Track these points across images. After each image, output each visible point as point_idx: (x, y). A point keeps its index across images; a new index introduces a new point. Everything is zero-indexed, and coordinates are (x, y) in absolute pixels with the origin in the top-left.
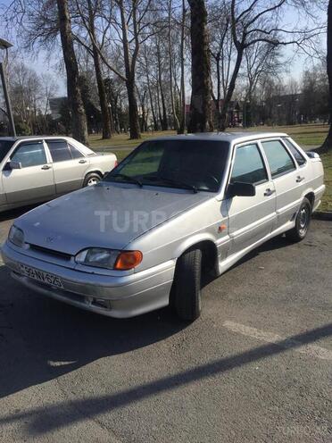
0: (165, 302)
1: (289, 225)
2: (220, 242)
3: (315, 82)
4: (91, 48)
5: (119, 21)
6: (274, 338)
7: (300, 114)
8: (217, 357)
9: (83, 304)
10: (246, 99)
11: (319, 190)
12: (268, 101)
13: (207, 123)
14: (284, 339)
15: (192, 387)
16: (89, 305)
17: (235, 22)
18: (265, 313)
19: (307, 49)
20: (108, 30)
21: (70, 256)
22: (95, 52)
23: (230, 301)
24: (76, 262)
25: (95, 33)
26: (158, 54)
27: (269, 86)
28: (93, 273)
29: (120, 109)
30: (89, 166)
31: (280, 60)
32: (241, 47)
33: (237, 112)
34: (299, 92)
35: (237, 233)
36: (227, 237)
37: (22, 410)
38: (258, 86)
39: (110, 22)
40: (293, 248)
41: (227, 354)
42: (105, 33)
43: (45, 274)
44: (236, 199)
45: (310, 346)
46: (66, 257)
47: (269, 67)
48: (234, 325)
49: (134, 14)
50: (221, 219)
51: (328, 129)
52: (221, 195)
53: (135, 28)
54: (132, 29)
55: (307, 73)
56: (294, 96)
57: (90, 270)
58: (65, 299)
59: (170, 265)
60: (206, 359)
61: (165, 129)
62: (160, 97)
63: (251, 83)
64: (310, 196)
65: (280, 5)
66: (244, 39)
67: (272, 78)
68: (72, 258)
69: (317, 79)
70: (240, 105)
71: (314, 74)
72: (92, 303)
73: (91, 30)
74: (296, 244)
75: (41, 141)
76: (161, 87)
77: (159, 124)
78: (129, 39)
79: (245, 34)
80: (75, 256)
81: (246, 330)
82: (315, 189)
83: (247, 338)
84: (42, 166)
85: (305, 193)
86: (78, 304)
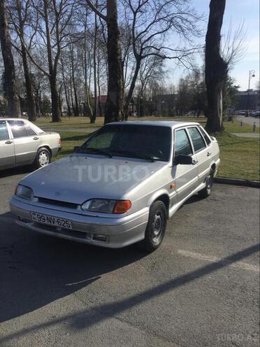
0: (142, 237)
1: (202, 185)
2: (171, 195)
3: (187, 86)
4: (20, 49)
5: (44, 30)
6: (214, 259)
7: (177, 109)
8: (182, 273)
9: (85, 240)
10: (138, 96)
11: (217, 162)
12: (154, 98)
13: (120, 113)
14: (220, 259)
15: (172, 293)
16: (90, 240)
17: (135, 40)
18: (203, 244)
19: (185, 63)
20: (35, 36)
21: (77, 205)
22: (24, 52)
23: (176, 237)
24: (82, 209)
25: (24, 38)
26: (72, 58)
27: (155, 87)
28: (97, 216)
29: (40, 98)
30: (41, 142)
31: (164, 69)
32: (139, 58)
33: (132, 105)
34: (176, 93)
35: (180, 189)
36: (174, 192)
37: (57, 317)
38: (147, 87)
39: (36, 30)
40: (204, 202)
41: (188, 271)
42: (32, 38)
43: (56, 219)
44: (179, 166)
45: (238, 262)
46: (74, 206)
47: (155, 73)
48: (185, 252)
49: (57, 25)
50: (172, 180)
51: (206, 120)
52: (170, 163)
53: (57, 37)
54: (54, 37)
55: (182, 80)
56: (173, 96)
57: (95, 214)
58: (70, 237)
59: (146, 210)
60: (175, 275)
61: (76, 115)
62: (73, 90)
63: (143, 84)
64: (214, 166)
65: (166, 30)
66: (141, 52)
67: (158, 81)
68: (79, 206)
69: (189, 85)
70: (135, 101)
71: (186, 81)
72: (94, 239)
73: (21, 35)
74: (205, 200)
75: (5, 121)
76: (74, 82)
77: (71, 111)
78: (52, 44)
79: (142, 49)
80: (81, 205)
81: (194, 255)
82: (216, 161)
83: (196, 260)
84: (6, 141)
85: (211, 165)
86: (81, 240)
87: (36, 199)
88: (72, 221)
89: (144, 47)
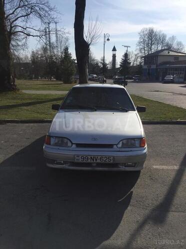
8: (171, 179)
14: (178, 167)
19: (44, 40)
21: (113, 145)
24: (118, 147)
43: (99, 157)
57: (129, 149)
65: (29, 14)
66: (11, 30)
69: (39, 56)
72: (125, 167)
80: (117, 145)
81: (164, 167)
86: (115, 169)
87: (74, 146)
88: (114, 157)
89: (12, 26)
